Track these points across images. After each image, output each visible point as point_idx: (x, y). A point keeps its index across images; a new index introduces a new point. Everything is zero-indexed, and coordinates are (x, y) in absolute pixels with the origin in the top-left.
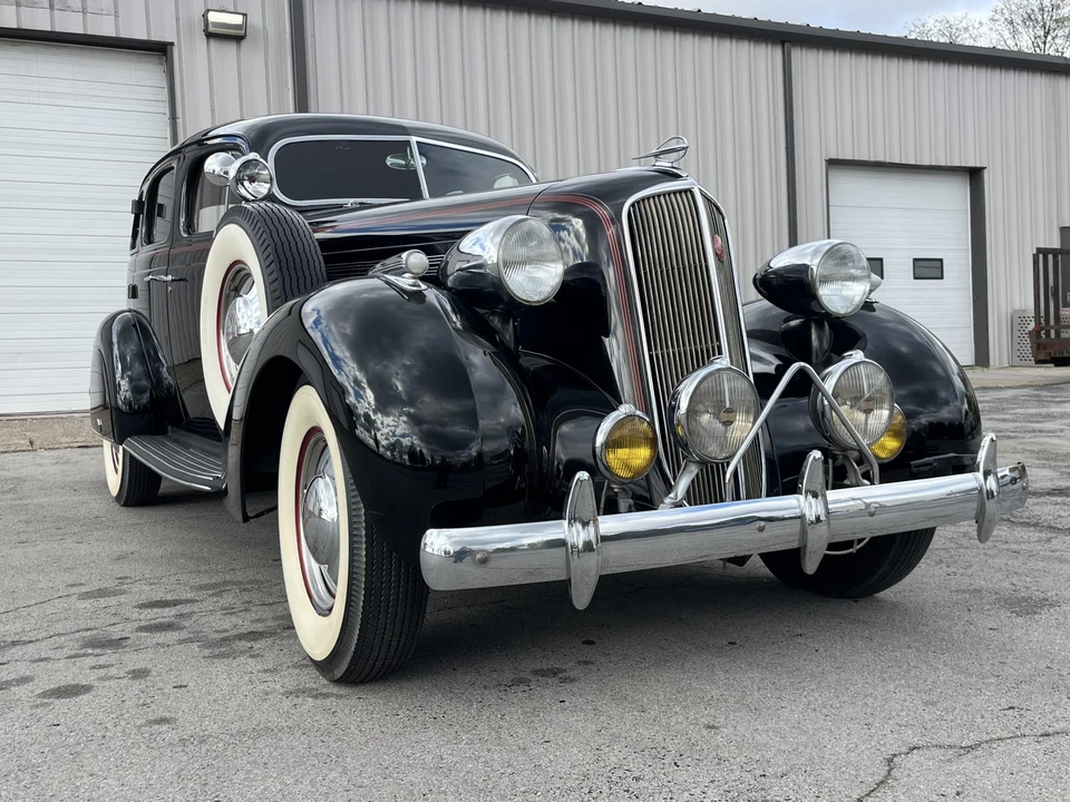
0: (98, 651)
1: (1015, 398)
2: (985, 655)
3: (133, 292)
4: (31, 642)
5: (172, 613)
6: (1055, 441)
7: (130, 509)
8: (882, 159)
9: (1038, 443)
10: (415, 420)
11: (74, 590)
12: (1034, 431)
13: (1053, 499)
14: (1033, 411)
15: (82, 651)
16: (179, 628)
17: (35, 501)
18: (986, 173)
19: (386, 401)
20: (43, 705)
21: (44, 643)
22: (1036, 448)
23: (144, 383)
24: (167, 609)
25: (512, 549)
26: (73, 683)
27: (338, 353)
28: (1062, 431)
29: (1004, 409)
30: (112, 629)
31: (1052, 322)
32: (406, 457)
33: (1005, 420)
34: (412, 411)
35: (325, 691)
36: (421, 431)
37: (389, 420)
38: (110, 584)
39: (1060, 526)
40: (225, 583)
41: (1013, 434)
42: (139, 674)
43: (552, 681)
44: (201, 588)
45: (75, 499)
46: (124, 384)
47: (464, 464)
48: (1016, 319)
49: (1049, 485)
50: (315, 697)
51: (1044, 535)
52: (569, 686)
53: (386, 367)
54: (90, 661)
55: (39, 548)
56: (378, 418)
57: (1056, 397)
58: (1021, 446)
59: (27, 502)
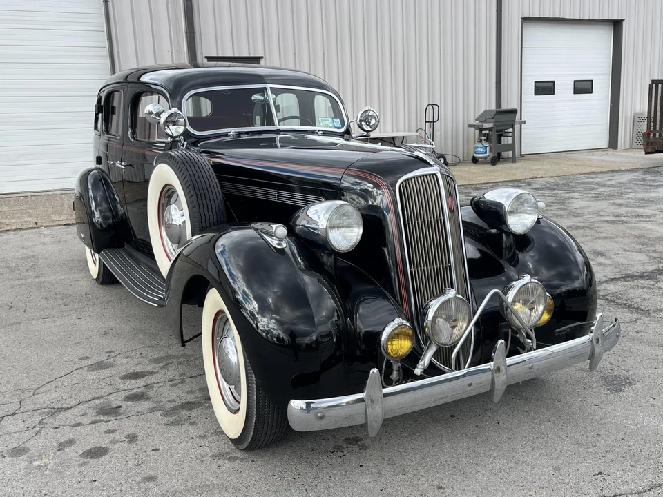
0: (106, 418)
1: (630, 181)
2: (589, 428)
3: (99, 161)
4: (68, 408)
5: (142, 384)
6: (649, 226)
7: (104, 287)
8: (558, 16)
9: (639, 228)
10: (280, 323)
11: (84, 363)
12: (638, 216)
13: (642, 282)
14: (640, 196)
15: (98, 418)
16: (148, 398)
17: (48, 278)
18: (624, 23)
19: (264, 309)
20: (85, 464)
21: (76, 410)
22: (636, 233)
23: (108, 214)
24: (139, 380)
25: (337, 405)
26: (97, 445)
27: (233, 272)
28: (655, 215)
29: (622, 194)
30: (110, 398)
31: (658, 129)
32: (275, 339)
33: (621, 205)
34: (278, 317)
35: (234, 455)
36: (283, 328)
37: (265, 320)
38: (103, 357)
39: (643, 308)
40: (169, 357)
41: (625, 219)
42: (132, 438)
43: (355, 448)
44: (155, 361)
45: (71, 276)
46: (97, 214)
47: (307, 345)
48: (636, 119)
49: (642, 269)
50: (229, 460)
51: (633, 315)
52: (364, 452)
53: (265, 292)
54: (103, 427)
55: (58, 323)
56: (259, 317)
57: (654, 181)
58: (628, 231)
59: (43, 279)
